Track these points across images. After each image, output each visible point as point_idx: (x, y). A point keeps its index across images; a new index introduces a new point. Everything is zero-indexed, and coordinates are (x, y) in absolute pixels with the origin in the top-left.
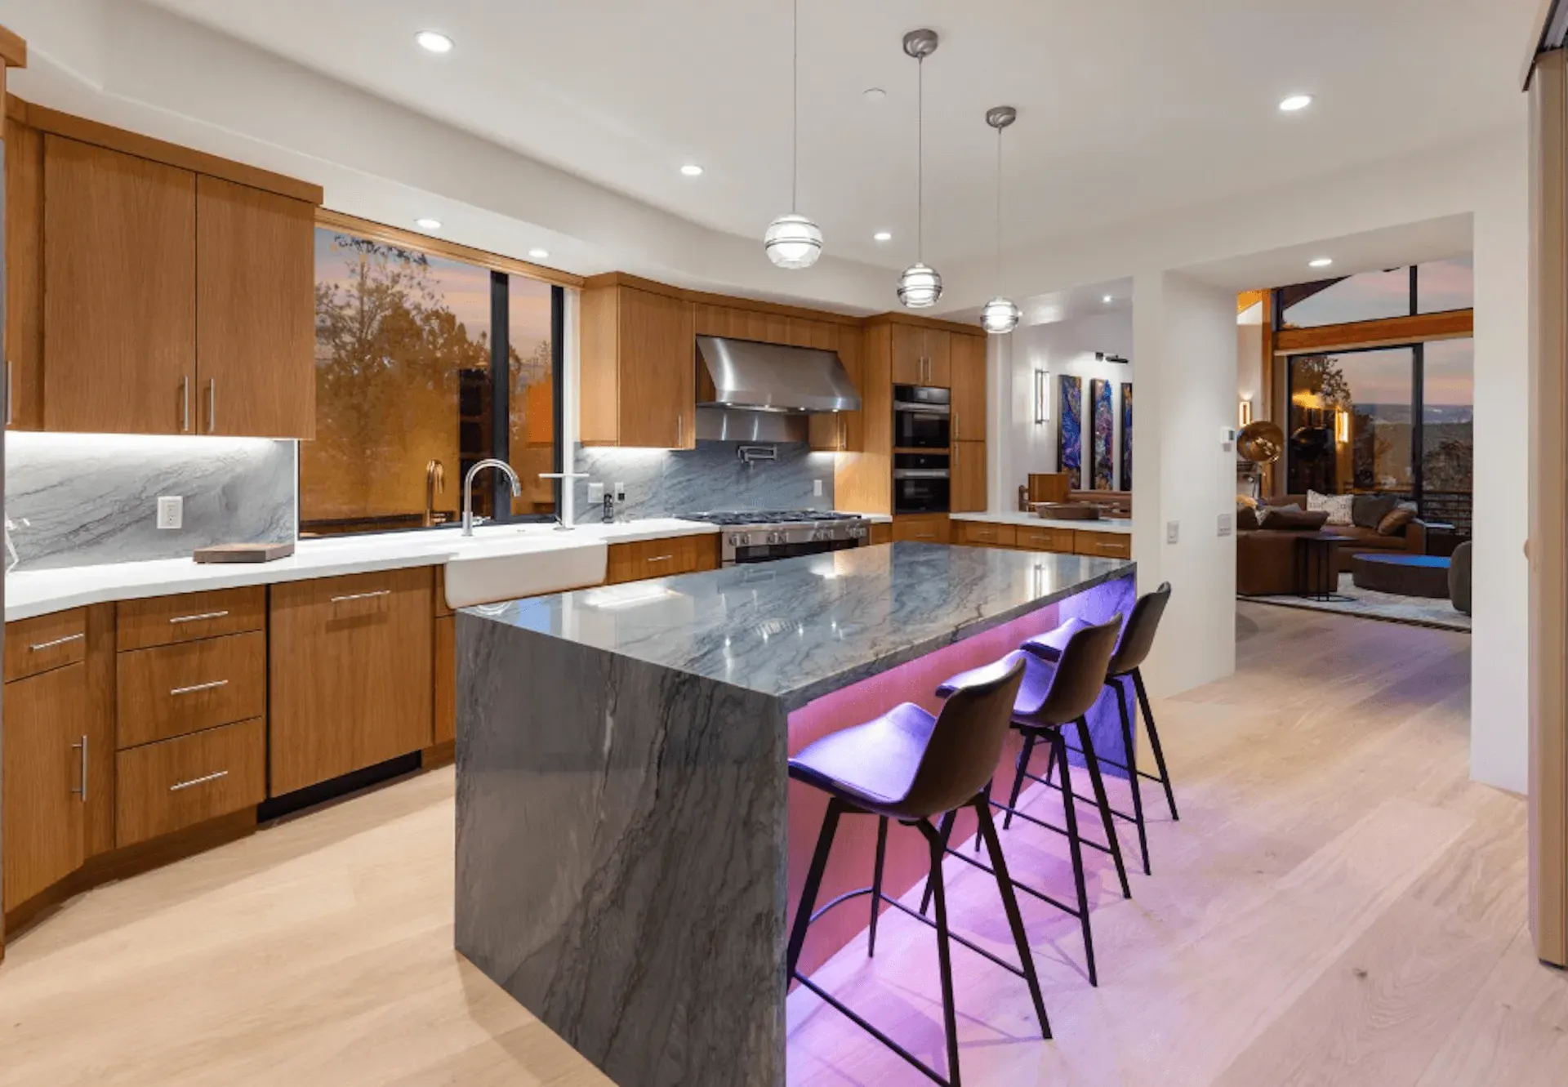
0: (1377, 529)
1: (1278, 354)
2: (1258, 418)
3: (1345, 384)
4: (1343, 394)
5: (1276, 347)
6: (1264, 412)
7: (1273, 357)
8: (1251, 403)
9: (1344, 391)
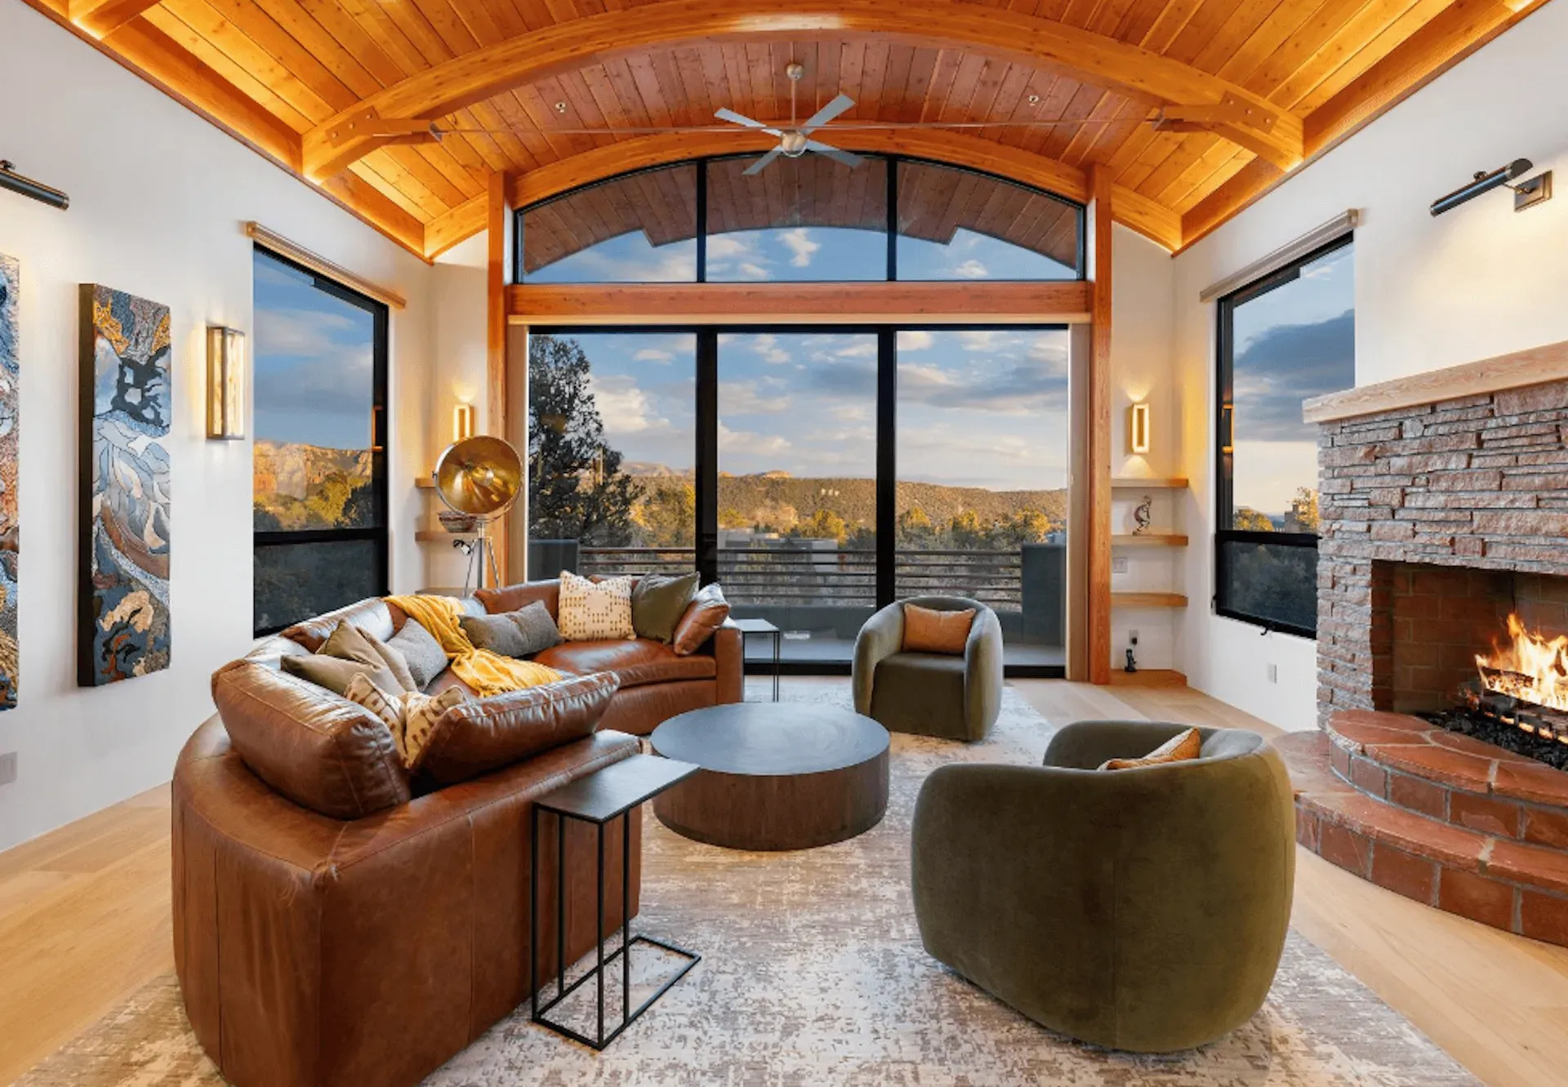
0: (672, 642)
1: (514, 320)
2: (483, 431)
3: (597, 413)
4: (596, 425)
5: (511, 309)
6: (492, 423)
7: (506, 326)
8: (472, 409)
9: (596, 421)
